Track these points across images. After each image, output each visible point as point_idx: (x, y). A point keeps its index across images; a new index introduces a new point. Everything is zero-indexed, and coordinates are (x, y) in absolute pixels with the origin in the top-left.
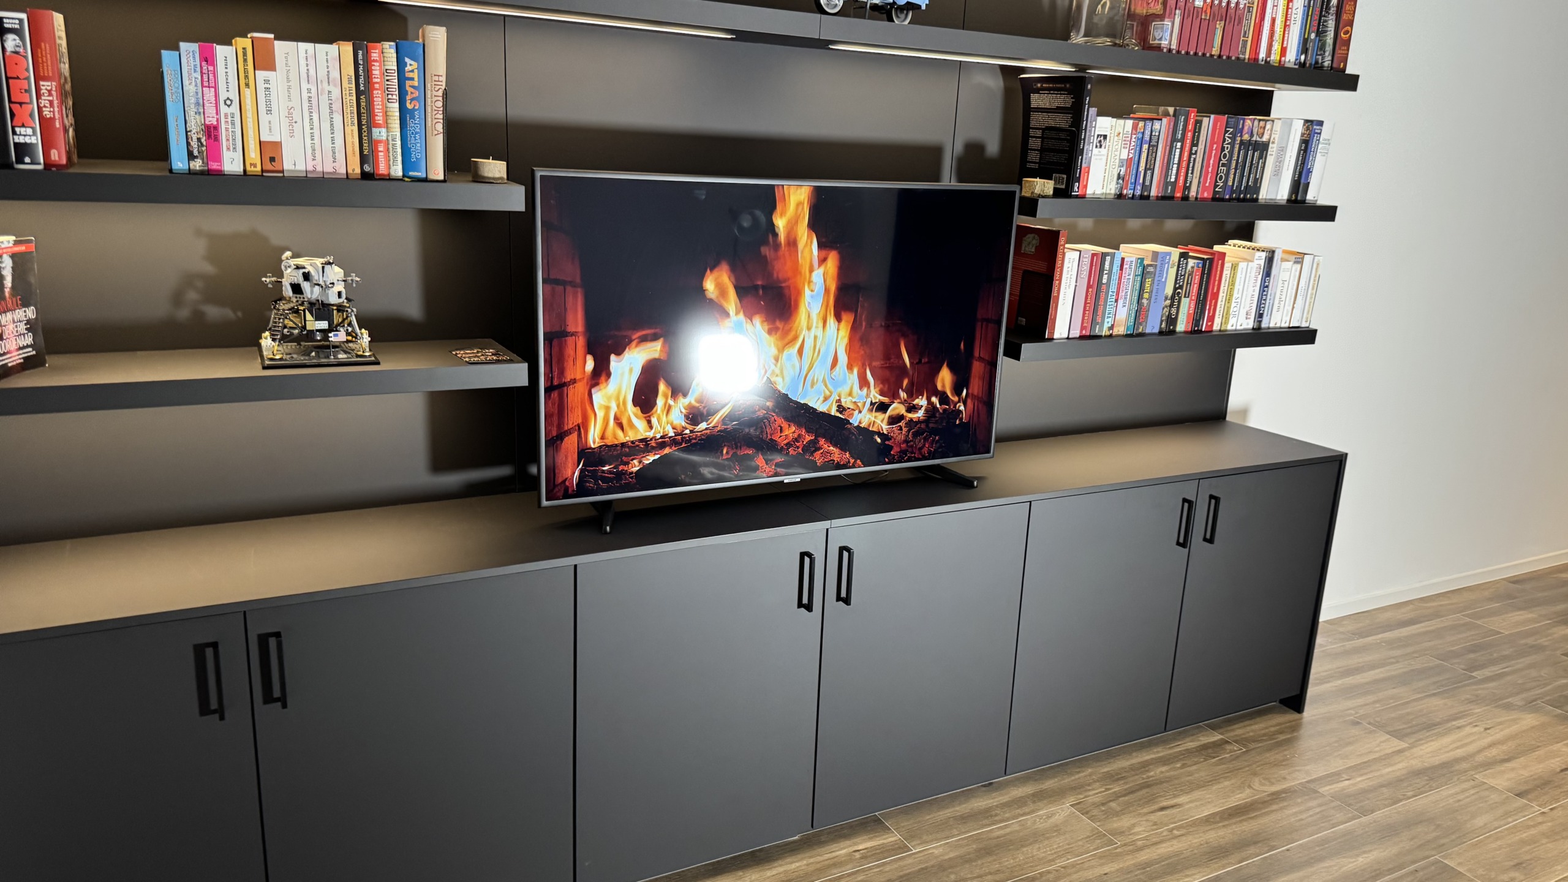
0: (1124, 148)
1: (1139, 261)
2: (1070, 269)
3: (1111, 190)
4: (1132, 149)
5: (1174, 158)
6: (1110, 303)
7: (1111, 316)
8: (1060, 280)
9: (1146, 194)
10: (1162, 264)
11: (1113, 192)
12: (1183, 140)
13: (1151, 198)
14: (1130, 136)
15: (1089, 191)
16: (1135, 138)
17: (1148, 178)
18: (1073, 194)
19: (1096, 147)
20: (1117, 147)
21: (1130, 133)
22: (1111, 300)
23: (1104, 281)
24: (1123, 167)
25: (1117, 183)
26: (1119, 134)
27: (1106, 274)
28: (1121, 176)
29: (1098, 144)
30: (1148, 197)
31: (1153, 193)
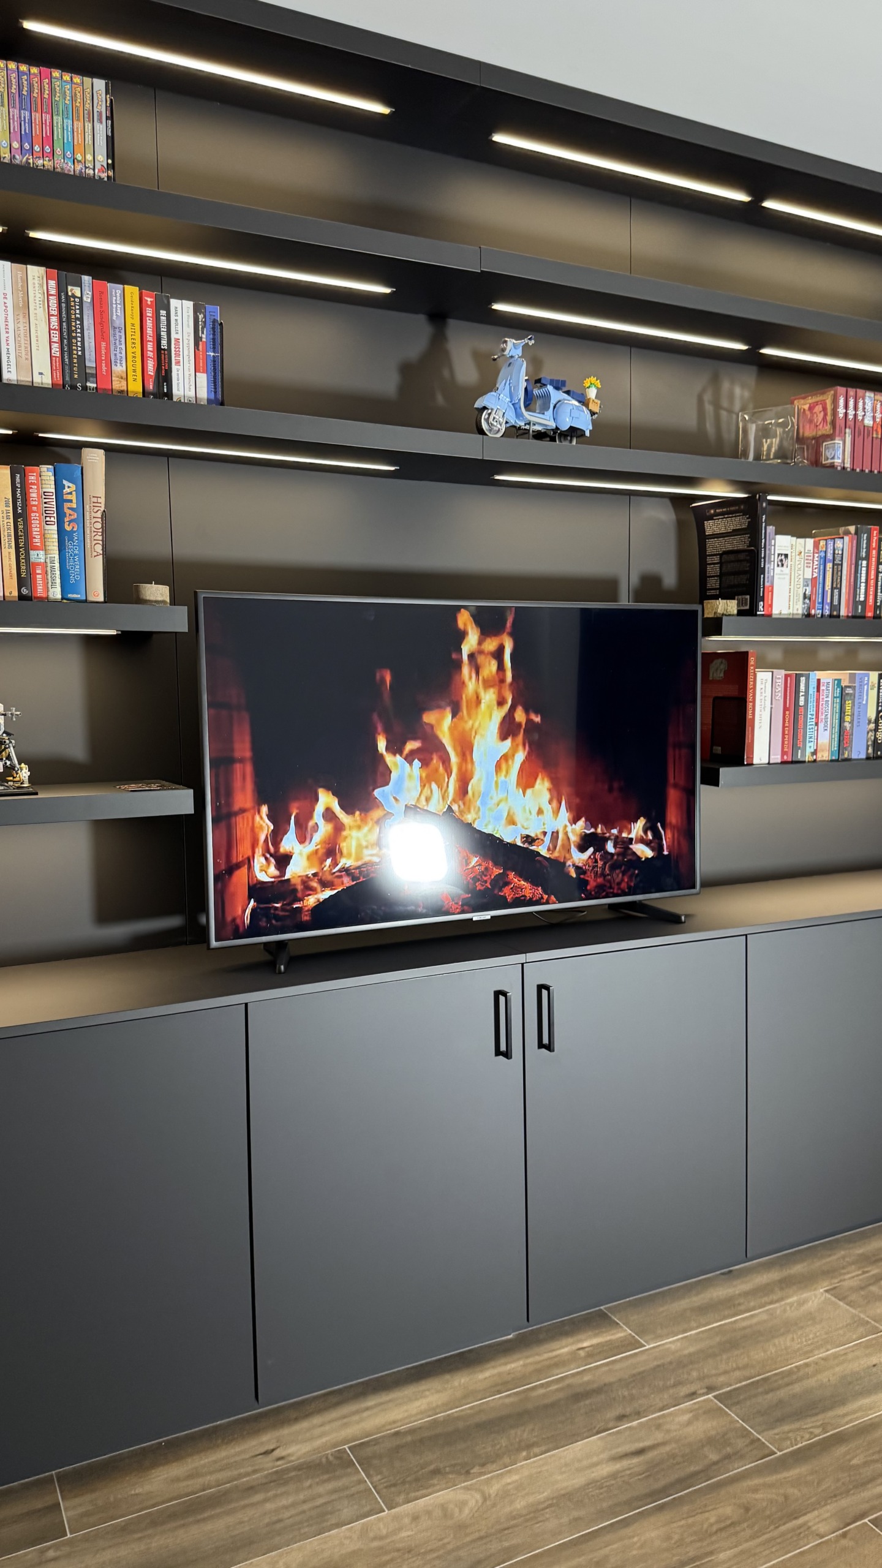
0: (807, 567)
1: (836, 682)
2: (763, 690)
3: (797, 610)
4: (816, 568)
5: (861, 576)
6: (811, 727)
7: (813, 740)
8: (754, 702)
9: (835, 613)
10: (861, 685)
11: (800, 612)
12: (868, 558)
13: (841, 617)
14: (812, 555)
15: (776, 611)
16: (818, 557)
17: (836, 598)
18: (758, 613)
19: (778, 565)
20: (799, 566)
21: (812, 552)
22: (811, 723)
23: (802, 703)
24: (808, 586)
25: (804, 603)
26: (801, 553)
27: (802, 696)
28: (807, 596)
29: (780, 563)
30: (838, 616)
31: (843, 612)
